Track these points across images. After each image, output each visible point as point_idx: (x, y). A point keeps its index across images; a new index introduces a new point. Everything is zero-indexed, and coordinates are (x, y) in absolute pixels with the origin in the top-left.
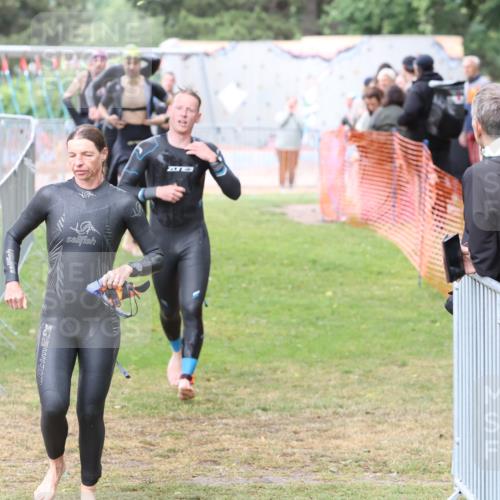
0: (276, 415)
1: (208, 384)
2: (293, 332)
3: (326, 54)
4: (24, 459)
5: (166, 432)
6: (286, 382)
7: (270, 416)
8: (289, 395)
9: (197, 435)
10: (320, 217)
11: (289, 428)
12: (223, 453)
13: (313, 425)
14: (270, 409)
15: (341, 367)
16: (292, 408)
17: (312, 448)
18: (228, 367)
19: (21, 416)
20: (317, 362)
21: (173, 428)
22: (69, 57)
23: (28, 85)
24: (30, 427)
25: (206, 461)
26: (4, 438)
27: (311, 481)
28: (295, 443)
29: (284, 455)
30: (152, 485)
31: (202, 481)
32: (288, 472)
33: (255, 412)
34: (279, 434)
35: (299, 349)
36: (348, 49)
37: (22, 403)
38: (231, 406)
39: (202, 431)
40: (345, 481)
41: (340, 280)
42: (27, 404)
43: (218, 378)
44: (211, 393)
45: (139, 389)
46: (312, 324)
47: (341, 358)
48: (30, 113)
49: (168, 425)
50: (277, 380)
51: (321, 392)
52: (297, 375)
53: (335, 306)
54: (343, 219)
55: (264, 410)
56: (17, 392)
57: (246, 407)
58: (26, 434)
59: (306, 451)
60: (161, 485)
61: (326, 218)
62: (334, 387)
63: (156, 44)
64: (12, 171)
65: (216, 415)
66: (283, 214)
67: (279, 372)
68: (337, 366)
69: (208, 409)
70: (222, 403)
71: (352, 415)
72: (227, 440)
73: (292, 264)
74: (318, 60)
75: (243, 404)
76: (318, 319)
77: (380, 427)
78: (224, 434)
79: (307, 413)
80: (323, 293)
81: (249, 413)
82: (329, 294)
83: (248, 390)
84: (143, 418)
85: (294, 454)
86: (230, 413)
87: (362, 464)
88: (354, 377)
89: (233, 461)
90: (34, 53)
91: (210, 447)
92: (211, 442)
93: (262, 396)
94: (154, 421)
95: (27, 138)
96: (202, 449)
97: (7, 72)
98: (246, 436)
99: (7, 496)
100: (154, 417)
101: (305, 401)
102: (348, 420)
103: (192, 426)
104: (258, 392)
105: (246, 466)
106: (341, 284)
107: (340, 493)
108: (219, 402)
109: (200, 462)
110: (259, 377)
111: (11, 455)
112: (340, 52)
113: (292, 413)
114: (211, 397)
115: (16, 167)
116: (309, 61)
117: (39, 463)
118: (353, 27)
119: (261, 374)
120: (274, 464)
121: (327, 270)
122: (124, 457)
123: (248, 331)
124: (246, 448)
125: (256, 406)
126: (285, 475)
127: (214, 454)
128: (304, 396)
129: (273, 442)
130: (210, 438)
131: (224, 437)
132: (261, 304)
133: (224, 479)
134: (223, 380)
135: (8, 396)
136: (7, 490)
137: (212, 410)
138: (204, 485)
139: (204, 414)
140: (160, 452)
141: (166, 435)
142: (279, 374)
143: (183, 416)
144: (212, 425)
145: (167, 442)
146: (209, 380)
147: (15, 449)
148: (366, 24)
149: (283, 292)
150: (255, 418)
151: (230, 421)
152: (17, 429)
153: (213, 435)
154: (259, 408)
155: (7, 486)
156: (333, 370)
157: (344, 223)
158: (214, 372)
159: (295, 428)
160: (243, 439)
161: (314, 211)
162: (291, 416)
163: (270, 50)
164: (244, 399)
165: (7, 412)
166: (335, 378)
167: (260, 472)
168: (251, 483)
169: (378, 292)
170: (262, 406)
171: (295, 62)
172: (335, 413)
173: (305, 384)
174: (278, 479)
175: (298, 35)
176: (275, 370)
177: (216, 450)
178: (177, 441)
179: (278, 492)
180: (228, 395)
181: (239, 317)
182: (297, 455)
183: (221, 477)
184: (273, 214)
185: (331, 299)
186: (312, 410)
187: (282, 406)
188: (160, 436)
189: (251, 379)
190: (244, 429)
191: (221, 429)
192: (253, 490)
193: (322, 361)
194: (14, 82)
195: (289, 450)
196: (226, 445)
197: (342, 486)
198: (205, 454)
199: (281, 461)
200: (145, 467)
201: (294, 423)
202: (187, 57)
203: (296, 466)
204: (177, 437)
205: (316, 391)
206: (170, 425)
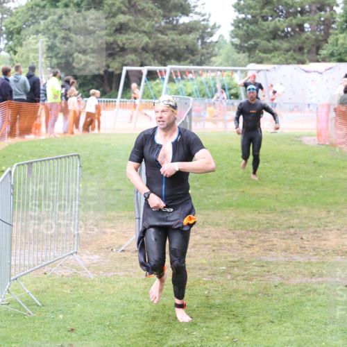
0: (298, 230)
1: (268, 216)
2: (305, 193)
3: (320, 71)
6: (302, 215)
8: (303, 221)
9: (262, 238)
10: (317, 143)
12: (274, 247)
13: (314, 235)
14: (295, 227)
15: (326, 209)
16: (305, 227)
17: (313, 245)
18: (277, 208)
20: (316, 206)
21: (252, 235)
22: (207, 71)
25: (266, 250)
27: (314, 259)
29: (301, 247)
31: (264, 259)
32: (303, 255)
35: (308, 201)
36: (330, 69)
38: (278, 226)
40: (328, 260)
41: (326, 170)
43: (272, 213)
46: (314, 190)
47: (327, 204)
48: (190, 95)
50: (298, 214)
51: (317, 220)
52: (306, 212)
54: (327, 143)
55: (293, 227)
57: (285, 226)
59: (311, 246)
60: (247, 260)
61: (321, 143)
62: (323, 218)
63: (245, 66)
64: (181, 121)
65: (271, 229)
66: (301, 141)
69: (268, 226)
70: (274, 224)
71: (331, 230)
72: (275, 240)
73: (304, 163)
74: (316, 73)
75: (283, 225)
76: (316, 187)
77: (344, 236)
78: (274, 238)
79: (312, 229)
80: (319, 176)
81: (285, 229)
82: (321, 176)
83: (286, 219)
84: (239, 230)
85: (305, 247)
86: (277, 229)
87: (335, 252)
88: (332, 214)
89: (279, 250)
90: (192, 69)
91: (268, 243)
92: (269, 241)
95: (189, 106)
96: (265, 245)
97: (180, 77)
98: (284, 239)
100: (243, 230)
101: (310, 224)
102: (330, 232)
103: (259, 235)
105: (284, 252)
106: (327, 172)
108: (272, 223)
109: (264, 250)
112: (326, 70)
113: (305, 229)
114: (269, 221)
115: (183, 119)
116: (313, 73)
118: (333, 59)
119: (291, 212)
120: (296, 251)
121: (320, 166)
122: (229, 247)
123: (285, 192)
124: (284, 244)
125: (288, 226)
126: (301, 256)
127: (270, 247)
128: (310, 222)
132: (291, 180)
134: (274, 214)
138: (266, 260)
140: (246, 245)
141: (249, 238)
142: (299, 212)
143: (256, 230)
144: (269, 234)
145: (249, 241)
146: (268, 214)
148: (339, 57)
149: (300, 175)
151: (277, 232)
153: (270, 238)
156: (323, 210)
157: (328, 146)
158: (270, 210)
161: (314, 140)
163: (295, 69)
164: (283, 223)
166: (324, 214)
167: (291, 255)
168: (287, 259)
169: (343, 176)
170: (291, 226)
171: (306, 74)
172: (324, 229)
173: (311, 216)
174: (298, 258)
175: (307, 62)
176: (297, 210)
177: (271, 245)
178: (253, 241)
179: (298, 264)
180: (276, 221)
181: (281, 186)
182: (307, 248)
183: (273, 257)
184: (296, 141)
185: (322, 179)
187: (300, 226)
188: (246, 238)
189: (287, 214)
190: (283, 236)
191: (273, 236)
192: (287, 263)
193: (318, 206)
194: (182, 82)
195: (303, 246)
196: (276, 243)
197: (327, 262)
198: (266, 247)
199: (300, 251)
200: (239, 252)
202: (259, 71)
203: (306, 253)
204: (254, 239)
205: (315, 220)
206: (250, 233)
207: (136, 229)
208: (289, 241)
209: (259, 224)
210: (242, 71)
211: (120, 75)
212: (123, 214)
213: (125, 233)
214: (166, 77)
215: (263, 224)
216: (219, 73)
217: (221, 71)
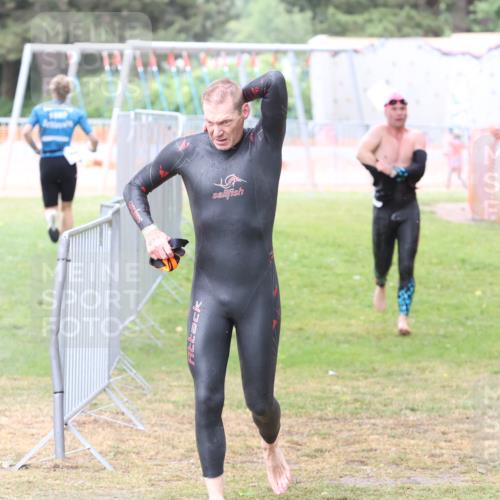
0: (425, 415)
1: (355, 383)
2: (442, 332)
3: (476, 52)
4: (170, 458)
5: (313, 432)
6: (434, 382)
7: (419, 417)
8: (437, 396)
9: (345, 435)
10: (469, 215)
11: (437, 428)
12: (371, 454)
13: (461, 426)
14: (418, 410)
15: (490, 367)
16: (440, 408)
17: (460, 450)
18: (377, 366)
19: (167, 414)
20: (466, 362)
21: (320, 427)
22: (217, 53)
23: (175, 82)
24: (177, 425)
25: (353, 461)
26: (150, 436)
27: (461, 483)
28: (443, 444)
29: (432, 456)
30: (299, 485)
31: (349, 482)
32: (436, 473)
33: (403, 412)
34: (427, 435)
35: (447, 349)
37: (168, 401)
39: (350, 431)
40: (494, 483)
41: (490, 280)
42: (174, 403)
43: (366, 378)
44: (359, 393)
45: (285, 388)
46: (463, 324)
47: (490, 358)
48: (177, 109)
49: (315, 424)
50: (426, 380)
51: (469, 393)
52: (445, 375)
53: (484, 306)
55: (413, 410)
56: (163, 390)
57: (394, 408)
58: (173, 432)
59: (454, 452)
60: (308, 485)
61: (477, 217)
63: (303, 41)
65: (364, 415)
66: (432, 213)
67: (427, 372)
68: (486, 366)
69: (356, 408)
70: (370, 403)
72: (374, 441)
73: (440, 263)
74: (468, 57)
75: (391, 404)
76: (467, 318)
78: (372, 434)
79: (456, 414)
80: (473, 292)
81: (397, 413)
82: (478, 293)
83: (396, 390)
84: (290, 417)
85: (442, 455)
86: (378, 413)
89: (381, 462)
90: (182, 50)
91: (357, 447)
92: (358, 442)
93: (410, 396)
94: (300, 420)
95: (175, 134)
96: (350, 450)
97: (155, 68)
98: (394, 437)
99: (153, 495)
100: (301, 416)
101: (453, 401)
103: (338, 426)
104: (406, 392)
105: (394, 466)
106: (491, 284)
107: (488, 495)
108: (367, 402)
109: (347, 463)
110: (406, 377)
111: (157, 453)
112: (490, 50)
113: (441, 413)
114: (359, 396)
116: (459, 58)
117: (185, 463)
119: (409, 374)
120: (422, 465)
121: (476, 269)
124: (394, 449)
125: (404, 406)
126: (433, 476)
127: (362, 454)
128: (453, 397)
129: (421, 443)
130: (357, 439)
131: (371, 437)
133: (371, 480)
134: (372, 380)
135: (155, 395)
136: (152, 488)
137: (360, 411)
138: (351, 485)
139: (352, 414)
140: (307, 451)
141: (313, 435)
143: (330, 416)
144: (360, 425)
145: (314, 441)
146: (358, 380)
147: (161, 447)
149: (432, 291)
150: (403, 418)
151: (378, 421)
152: (163, 428)
153: (361, 435)
154: (406, 408)
155: (153, 485)
156: (482, 370)
157: (493, 223)
158: (362, 371)
159: (443, 429)
160: (391, 439)
161: (463, 209)
162: (440, 416)
163: (420, 47)
164: (392, 399)
165: (153, 410)
167: (408, 473)
168: (399, 483)
170: (410, 406)
171: (445, 58)
173: (454, 384)
174: (426, 480)
175: (447, 31)
176: (423, 370)
177: (363, 451)
178: (324, 441)
179: (425, 493)
180: (376, 395)
181: (387, 316)
182: (445, 456)
183: (369, 477)
185: (480, 298)
186: (461, 410)
187: (431, 406)
188: (308, 436)
189: (399, 379)
190: (392, 429)
191: (368, 429)
192: (401, 491)
193: (471, 361)
194: (161, 78)
195: (438, 451)
196: (374, 446)
197: (491, 488)
198: (353, 454)
199: (429, 462)
201: (442, 423)
202: (335, 53)
203: (444, 467)
204: (324, 437)
205: (465, 392)
206: (317, 424)
207: (53, 418)
208: (405, 441)
209: (339, 402)
210: (298, 54)
211: (17, 64)
212: (25, 383)
213: (29, 425)
214: (124, 68)
215: (346, 403)
216: (246, 57)
217: (249, 52)
